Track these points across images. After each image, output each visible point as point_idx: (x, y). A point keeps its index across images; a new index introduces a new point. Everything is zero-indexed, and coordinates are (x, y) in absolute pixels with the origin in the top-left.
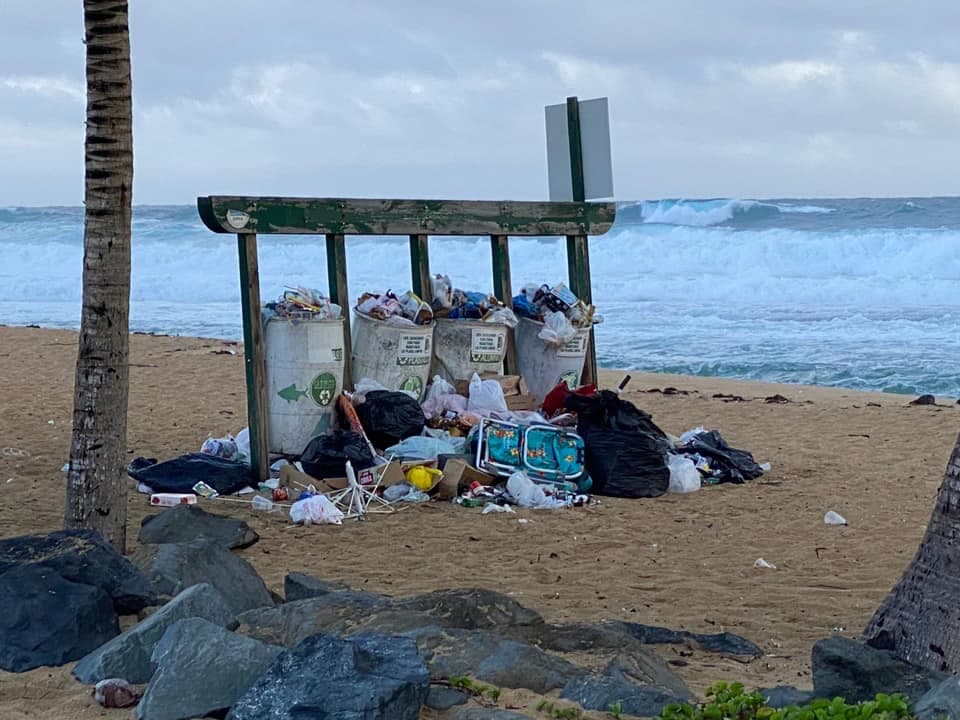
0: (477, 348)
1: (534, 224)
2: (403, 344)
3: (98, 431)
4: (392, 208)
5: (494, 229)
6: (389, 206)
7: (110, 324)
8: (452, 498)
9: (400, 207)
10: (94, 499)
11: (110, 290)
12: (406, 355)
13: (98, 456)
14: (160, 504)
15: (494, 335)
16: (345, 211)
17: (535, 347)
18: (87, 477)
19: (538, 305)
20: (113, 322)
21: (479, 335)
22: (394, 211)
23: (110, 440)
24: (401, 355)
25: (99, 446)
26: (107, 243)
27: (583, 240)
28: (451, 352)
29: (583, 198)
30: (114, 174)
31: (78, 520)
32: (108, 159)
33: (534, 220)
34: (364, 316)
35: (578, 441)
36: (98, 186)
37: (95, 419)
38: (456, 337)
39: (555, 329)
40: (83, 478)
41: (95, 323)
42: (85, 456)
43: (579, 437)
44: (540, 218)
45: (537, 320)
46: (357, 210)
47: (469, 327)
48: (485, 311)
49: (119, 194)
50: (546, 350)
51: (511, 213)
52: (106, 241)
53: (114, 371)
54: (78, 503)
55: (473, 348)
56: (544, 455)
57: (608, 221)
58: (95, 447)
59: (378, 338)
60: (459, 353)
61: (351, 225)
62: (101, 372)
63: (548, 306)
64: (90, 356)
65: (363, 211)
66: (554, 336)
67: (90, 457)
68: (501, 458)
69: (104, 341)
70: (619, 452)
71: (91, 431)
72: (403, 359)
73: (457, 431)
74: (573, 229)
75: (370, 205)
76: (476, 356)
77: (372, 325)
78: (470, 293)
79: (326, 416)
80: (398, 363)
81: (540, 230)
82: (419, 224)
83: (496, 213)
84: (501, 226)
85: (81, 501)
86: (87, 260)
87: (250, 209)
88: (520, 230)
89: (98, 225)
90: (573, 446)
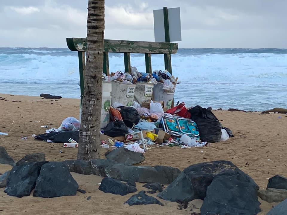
0: (147, 92)
1: (158, 50)
2: (129, 90)
3: (93, 121)
4: (121, 43)
5: (147, 51)
6: (120, 42)
7: (98, 82)
8: (162, 143)
9: (123, 43)
10: (92, 146)
11: (98, 70)
12: (129, 94)
13: (93, 130)
14: (67, 147)
15: (151, 87)
16: (109, 44)
17: (160, 91)
18: (89, 138)
19: (160, 77)
20: (99, 82)
21: (147, 87)
22: (122, 44)
23: (97, 124)
24: (128, 94)
25: (93, 127)
26: (97, 53)
27: (169, 56)
28: (138, 93)
29: (169, 42)
30: (100, 28)
31: (85, 154)
32: (98, 22)
33: (157, 48)
34: (115, 80)
35: (194, 123)
36: (94, 32)
37: (93, 117)
38: (140, 88)
39: (168, 86)
40: (88, 138)
41: (92, 82)
42: (88, 130)
43: (194, 122)
44: (159, 47)
45: (161, 82)
46: (112, 44)
47: (144, 84)
48: (149, 79)
49: (101, 35)
50: (163, 93)
51: (152, 46)
52: (97, 52)
53: (99, 99)
54: (86, 147)
55: (145, 92)
56: (185, 128)
57: (176, 49)
58: (92, 127)
59: (120, 88)
60: (141, 94)
61: (110, 49)
62: (95, 100)
63: (163, 78)
64: (91, 94)
65: (113, 44)
66: (168, 88)
67: (90, 131)
68: (173, 129)
69: (96, 88)
70: (209, 127)
71: (91, 121)
72: (128, 95)
73: (150, 120)
74: (167, 51)
75: (115, 42)
76: (146, 94)
77: (118, 83)
78: (142, 73)
79: (107, 115)
80: (127, 97)
81: (159, 51)
82: (128, 49)
83: (148, 46)
84: (149, 50)
85: (87, 147)
86: (89, 59)
87: (84, 43)
88: (154, 52)
89: (94, 46)
90: (193, 125)
